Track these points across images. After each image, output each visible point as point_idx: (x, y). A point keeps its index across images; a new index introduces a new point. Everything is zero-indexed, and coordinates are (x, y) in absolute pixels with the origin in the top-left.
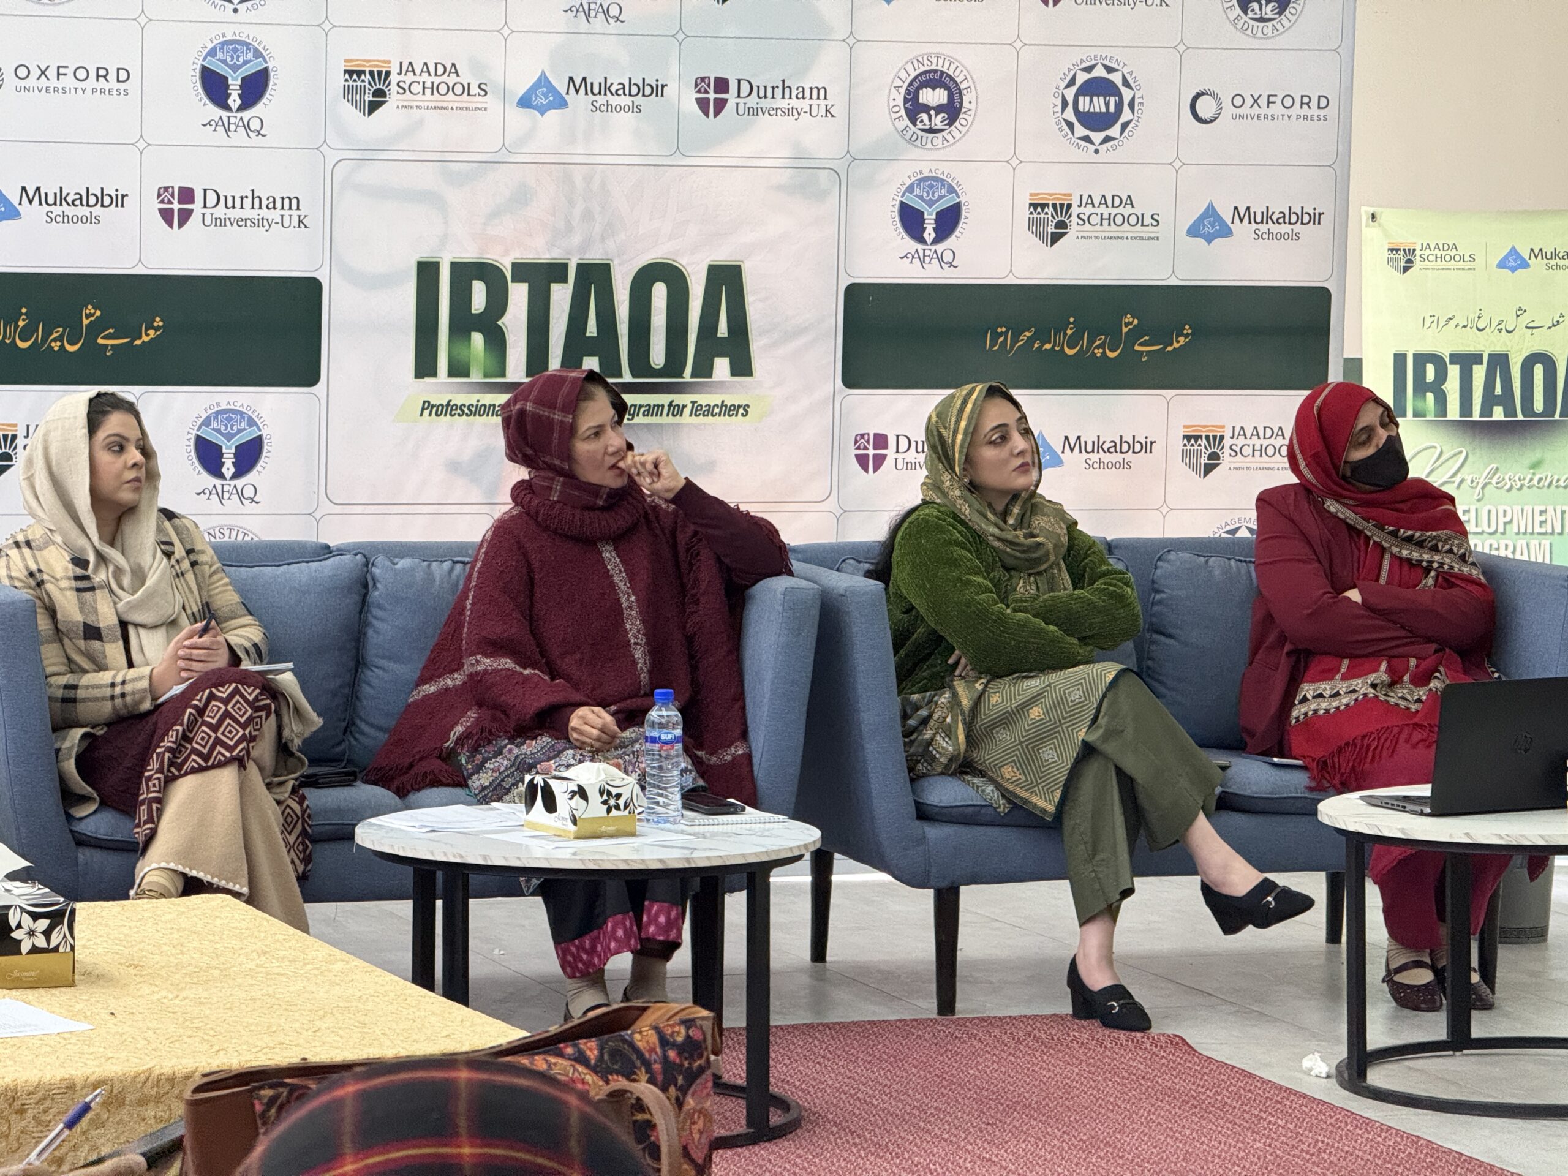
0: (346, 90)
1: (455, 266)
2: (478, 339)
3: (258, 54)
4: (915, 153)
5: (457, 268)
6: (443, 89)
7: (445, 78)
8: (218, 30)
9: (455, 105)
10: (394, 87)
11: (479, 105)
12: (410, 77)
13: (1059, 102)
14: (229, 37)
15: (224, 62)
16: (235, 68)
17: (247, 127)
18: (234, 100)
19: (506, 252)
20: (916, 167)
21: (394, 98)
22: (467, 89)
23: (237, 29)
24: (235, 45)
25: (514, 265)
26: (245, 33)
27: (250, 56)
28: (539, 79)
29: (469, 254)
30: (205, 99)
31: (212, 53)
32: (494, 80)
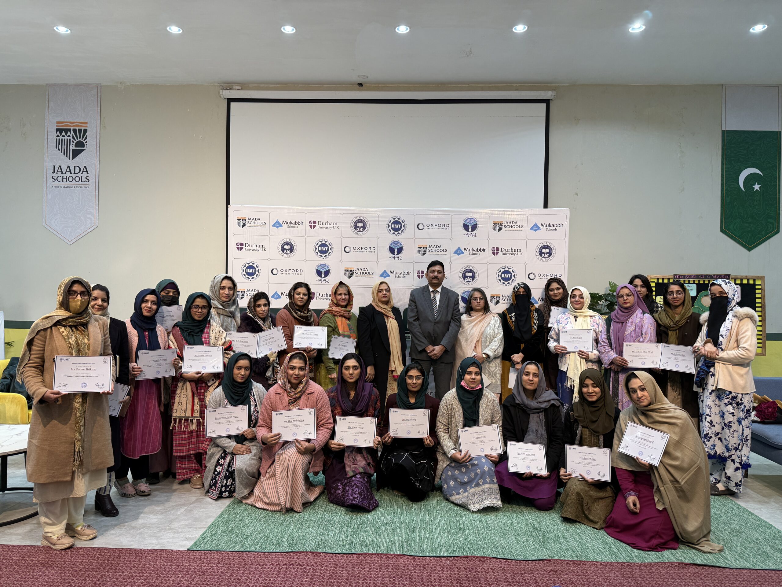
0: (345, 274)
3: (327, 267)
4: (465, 286)
6: (364, 273)
8: (320, 262)
9: (367, 276)
10: (355, 273)
11: (372, 277)
12: (358, 271)
13: (497, 275)
14: (322, 263)
15: (321, 268)
16: (323, 269)
17: (325, 281)
18: (323, 276)
20: (465, 289)
21: (354, 275)
22: (369, 273)
23: (324, 262)
24: (323, 265)
26: (325, 263)
28: (384, 271)
30: (317, 275)
31: (319, 266)
32: (375, 271)
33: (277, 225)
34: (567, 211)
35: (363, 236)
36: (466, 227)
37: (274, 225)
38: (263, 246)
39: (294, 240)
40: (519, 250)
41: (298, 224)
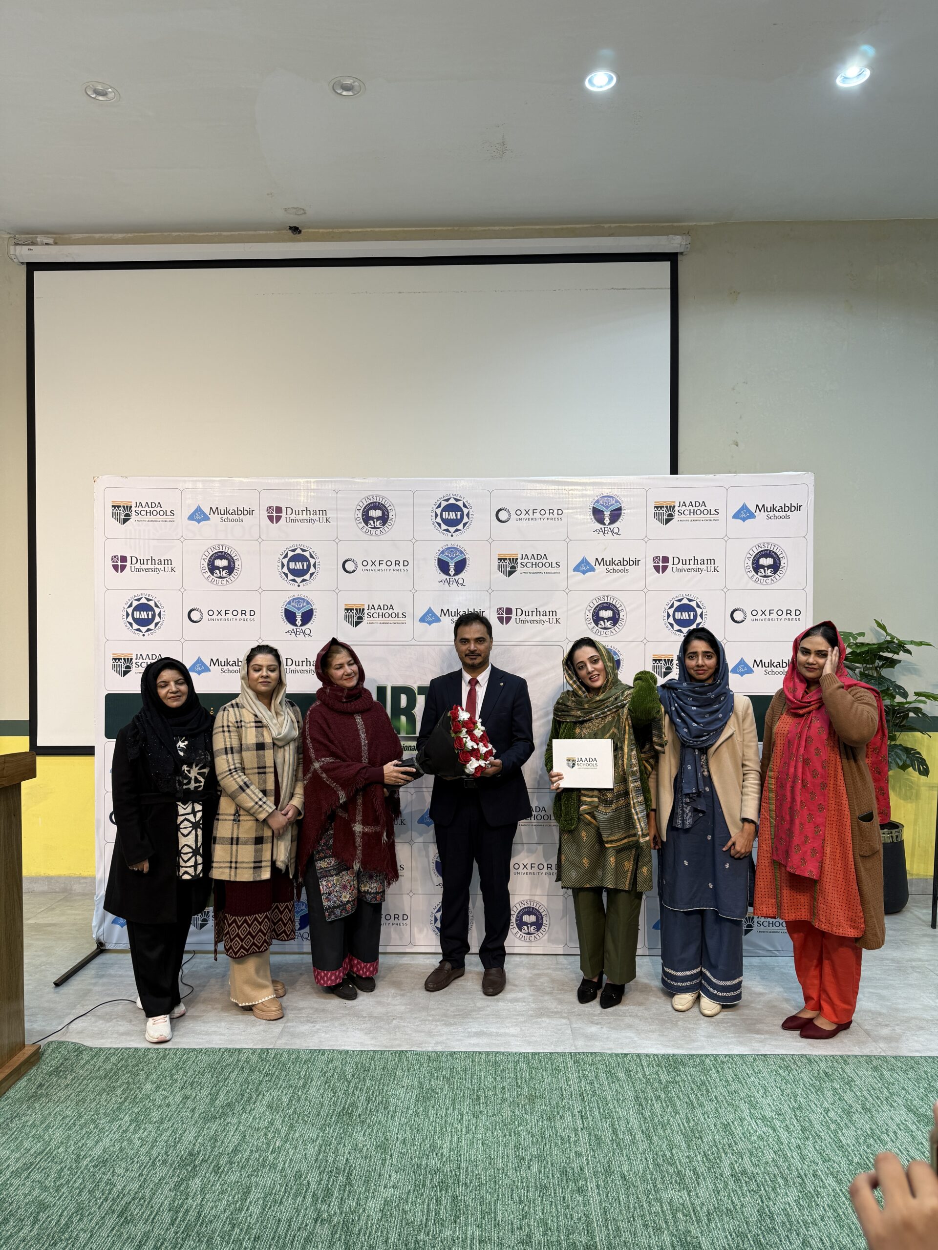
0: (346, 617)
2: (403, 718)
3: (308, 603)
5: (394, 689)
6: (386, 615)
7: (387, 611)
8: (292, 593)
9: (392, 622)
10: (366, 615)
11: (403, 622)
12: (373, 611)
13: (666, 615)
14: (296, 597)
15: (294, 607)
16: (299, 609)
19: (415, 683)
21: (366, 619)
22: (397, 615)
23: (300, 593)
24: (299, 600)
25: (418, 687)
26: (303, 595)
27: (305, 604)
28: (428, 611)
29: (400, 683)
30: (287, 622)
31: (289, 603)
32: (409, 611)
33: (199, 516)
34: (809, 478)
35: (382, 538)
36: (598, 514)
37: (191, 518)
38: (169, 561)
39: (235, 548)
40: (712, 561)
41: (242, 513)
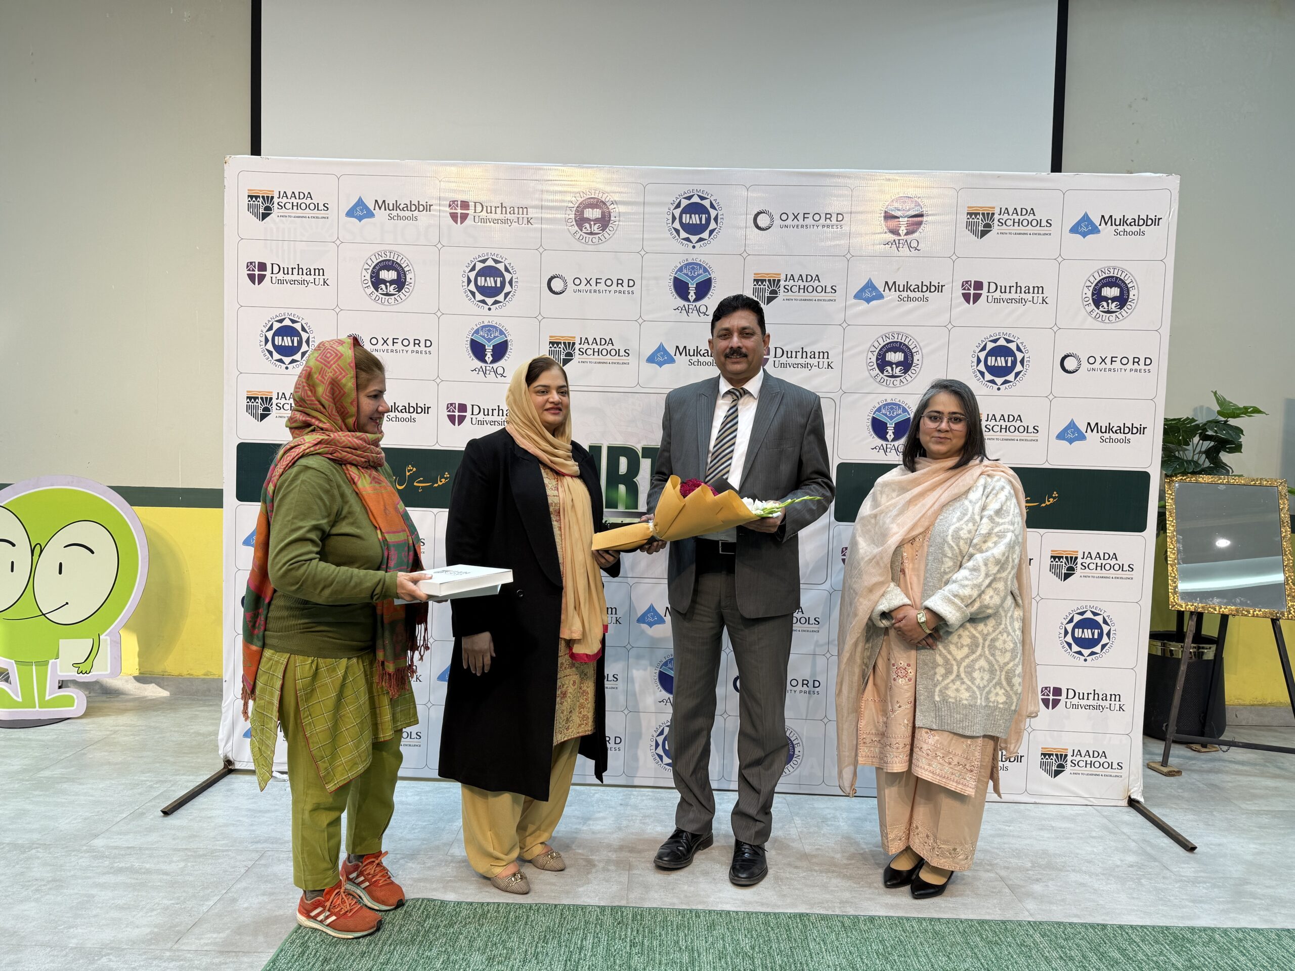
0: (550, 352)
1: (611, 449)
2: (622, 488)
3: (502, 333)
4: (883, 389)
6: (604, 352)
7: (605, 347)
8: (480, 319)
9: (611, 361)
10: (577, 351)
11: (625, 362)
12: (586, 346)
13: (975, 360)
14: (486, 323)
15: (483, 337)
16: (489, 340)
18: (489, 358)
19: (639, 442)
20: (883, 397)
21: (577, 357)
22: (618, 353)
23: (491, 319)
25: (643, 449)
26: (494, 321)
27: (497, 334)
28: (659, 347)
29: (619, 442)
30: (473, 357)
32: (633, 346)
33: (360, 211)
34: (1173, 182)
35: (601, 247)
36: (891, 221)
37: (350, 214)
38: (320, 271)
39: (407, 256)
40: (1040, 289)
41: (417, 208)
